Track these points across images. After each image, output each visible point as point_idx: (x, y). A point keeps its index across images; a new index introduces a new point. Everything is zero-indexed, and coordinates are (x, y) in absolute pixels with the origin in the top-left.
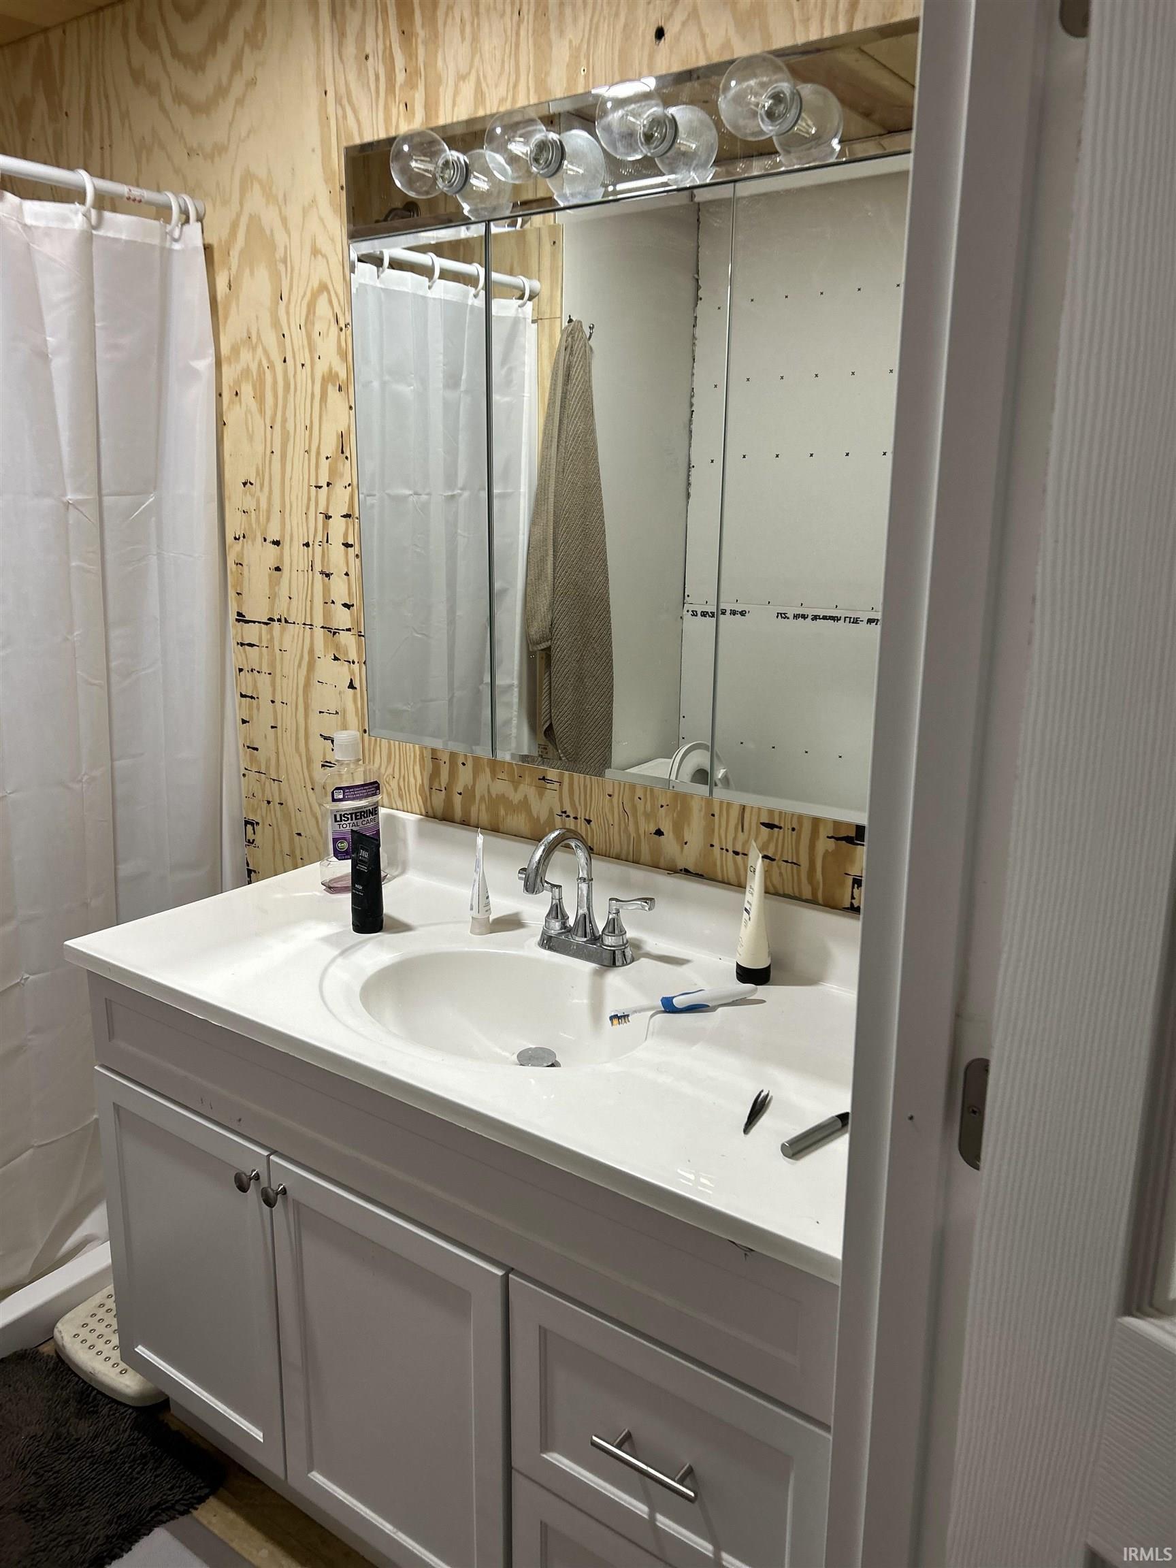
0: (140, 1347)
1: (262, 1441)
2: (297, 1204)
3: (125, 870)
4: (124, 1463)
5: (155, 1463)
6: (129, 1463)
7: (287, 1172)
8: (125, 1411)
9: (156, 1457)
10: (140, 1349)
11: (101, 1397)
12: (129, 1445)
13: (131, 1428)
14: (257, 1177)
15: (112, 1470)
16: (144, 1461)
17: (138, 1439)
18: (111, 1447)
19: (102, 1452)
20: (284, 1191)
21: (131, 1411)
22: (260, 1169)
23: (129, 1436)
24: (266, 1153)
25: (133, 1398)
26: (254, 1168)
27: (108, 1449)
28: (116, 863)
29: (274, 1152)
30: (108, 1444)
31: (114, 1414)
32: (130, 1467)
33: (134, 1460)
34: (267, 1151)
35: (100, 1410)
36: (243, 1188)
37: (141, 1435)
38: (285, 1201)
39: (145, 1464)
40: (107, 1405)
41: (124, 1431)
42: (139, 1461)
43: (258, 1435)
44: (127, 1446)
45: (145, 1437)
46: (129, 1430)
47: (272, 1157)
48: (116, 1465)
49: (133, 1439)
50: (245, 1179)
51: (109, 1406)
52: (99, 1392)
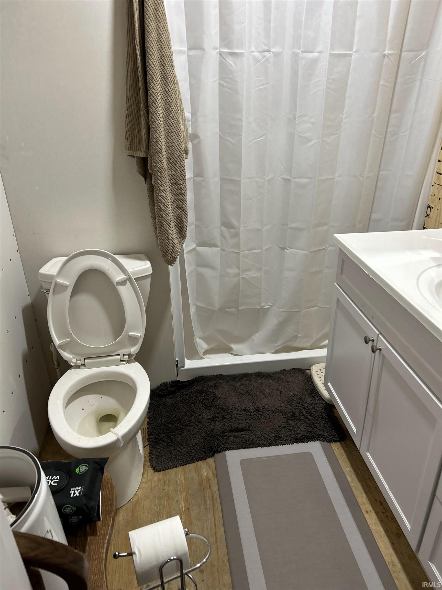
0: (329, 383)
1: (356, 433)
2: (384, 357)
3: (374, 216)
4: (316, 417)
5: (325, 422)
6: (318, 418)
7: (383, 343)
8: (323, 402)
9: (326, 421)
10: (329, 384)
11: (318, 394)
12: (320, 412)
13: (323, 408)
14: (373, 341)
15: (312, 417)
16: (322, 419)
17: (323, 412)
18: (315, 410)
19: (312, 410)
20: (380, 350)
21: (325, 403)
22: (375, 338)
23: (321, 410)
24: (378, 333)
25: (326, 399)
26: (373, 337)
27: (313, 410)
28: (371, 213)
29: (381, 334)
30: (314, 409)
31: (319, 401)
32: (317, 419)
33: (320, 418)
34: (379, 332)
35: (316, 397)
36: (366, 343)
37: (325, 411)
38: (380, 353)
39: (322, 421)
40: (318, 397)
41: (320, 408)
42: (321, 419)
43: (355, 430)
44: (319, 412)
45: (326, 413)
46: (322, 408)
47: (380, 335)
48: (314, 416)
49: (322, 411)
50: (368, 339)
51: (319, 398)
52: (317, 392)
